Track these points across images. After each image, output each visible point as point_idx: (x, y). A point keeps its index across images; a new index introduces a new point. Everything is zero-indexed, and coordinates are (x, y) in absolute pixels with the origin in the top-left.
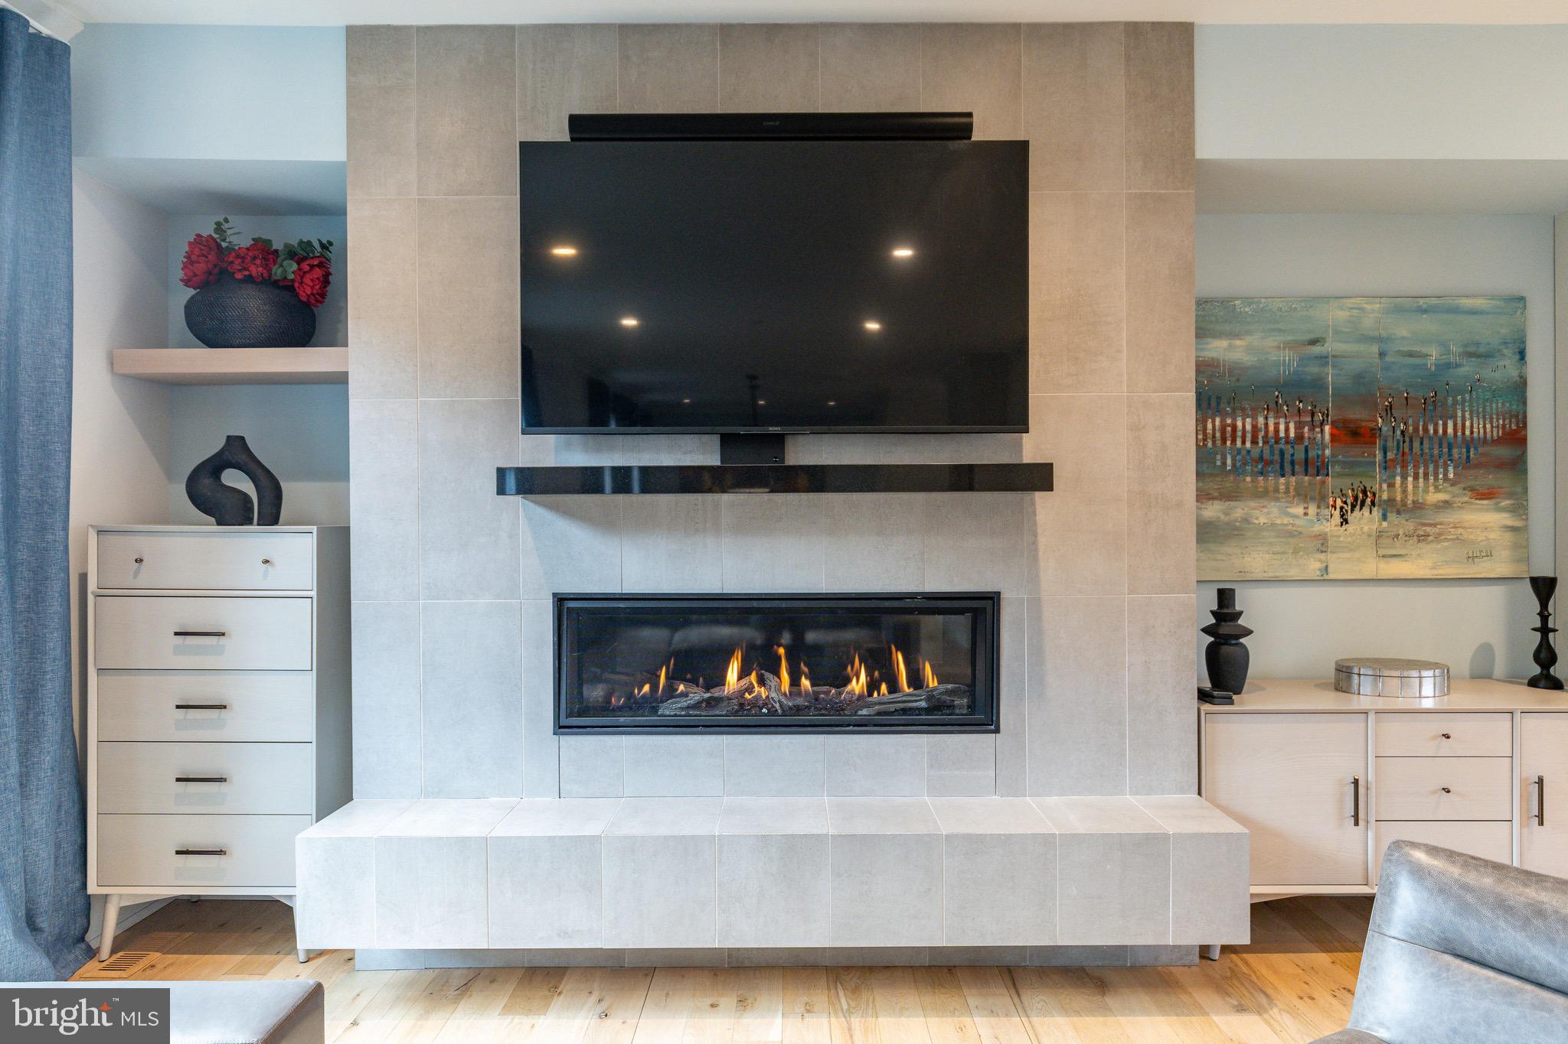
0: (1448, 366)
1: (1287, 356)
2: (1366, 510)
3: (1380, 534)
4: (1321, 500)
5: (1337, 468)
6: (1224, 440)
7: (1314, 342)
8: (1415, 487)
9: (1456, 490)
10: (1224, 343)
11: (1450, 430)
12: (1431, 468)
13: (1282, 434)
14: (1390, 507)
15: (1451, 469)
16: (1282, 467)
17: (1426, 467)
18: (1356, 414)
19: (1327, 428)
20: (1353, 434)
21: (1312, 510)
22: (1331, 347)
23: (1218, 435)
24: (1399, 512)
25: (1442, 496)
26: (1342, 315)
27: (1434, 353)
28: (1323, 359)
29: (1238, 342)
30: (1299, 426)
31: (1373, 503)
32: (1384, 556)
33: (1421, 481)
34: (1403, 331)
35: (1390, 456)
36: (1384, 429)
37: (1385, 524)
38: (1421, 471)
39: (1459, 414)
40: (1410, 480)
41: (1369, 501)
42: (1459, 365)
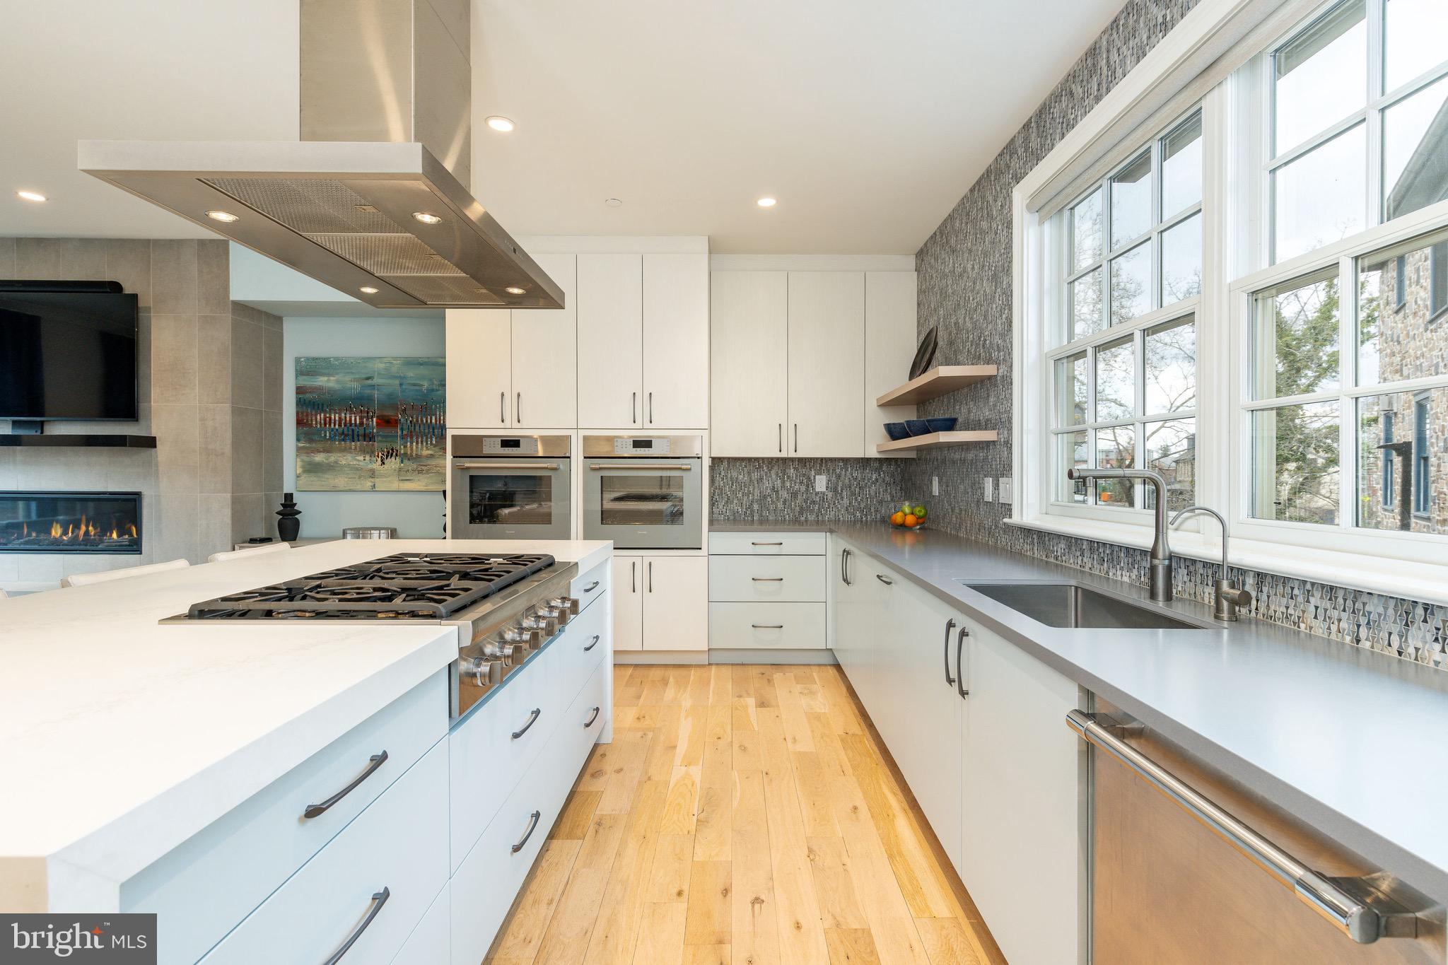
0: (433, 390)
1: (355, 385)
2: (393, 459)
3: (400, 470)
4: (372, 453)
5: (380, 438)
6: (325, 425)
7: (368, 379)
8: (417, 448)
9: (436, 449)
10: (326, 378)
11: (433, 421)
12: (424, 438)
13: (353, 422)
14: (405, 457)
15: (434, 439)
16: (353, 438)
17: (422, 438)
18: (389, 413)
19: (375, 419)
20: (387, 422)
21: (368, 458)
22: (376, 381)
23: (322, 422)
24: (409, 460)
25: (430, 452)
26: (382, 366)
27: (426, 384)
28: (373, 386)
29: (332, 378)
30: (361, 418)
31: (397, 455)
32: (402, 480)
33: (420, 444)
34: (411, 373)
35: (405, 432)
36: (402, 420)
37: (402, 465)
38: (420, 440)
39: (438, 413)
40: (414, 444)
41: (394, 454)
42: (437, 390)
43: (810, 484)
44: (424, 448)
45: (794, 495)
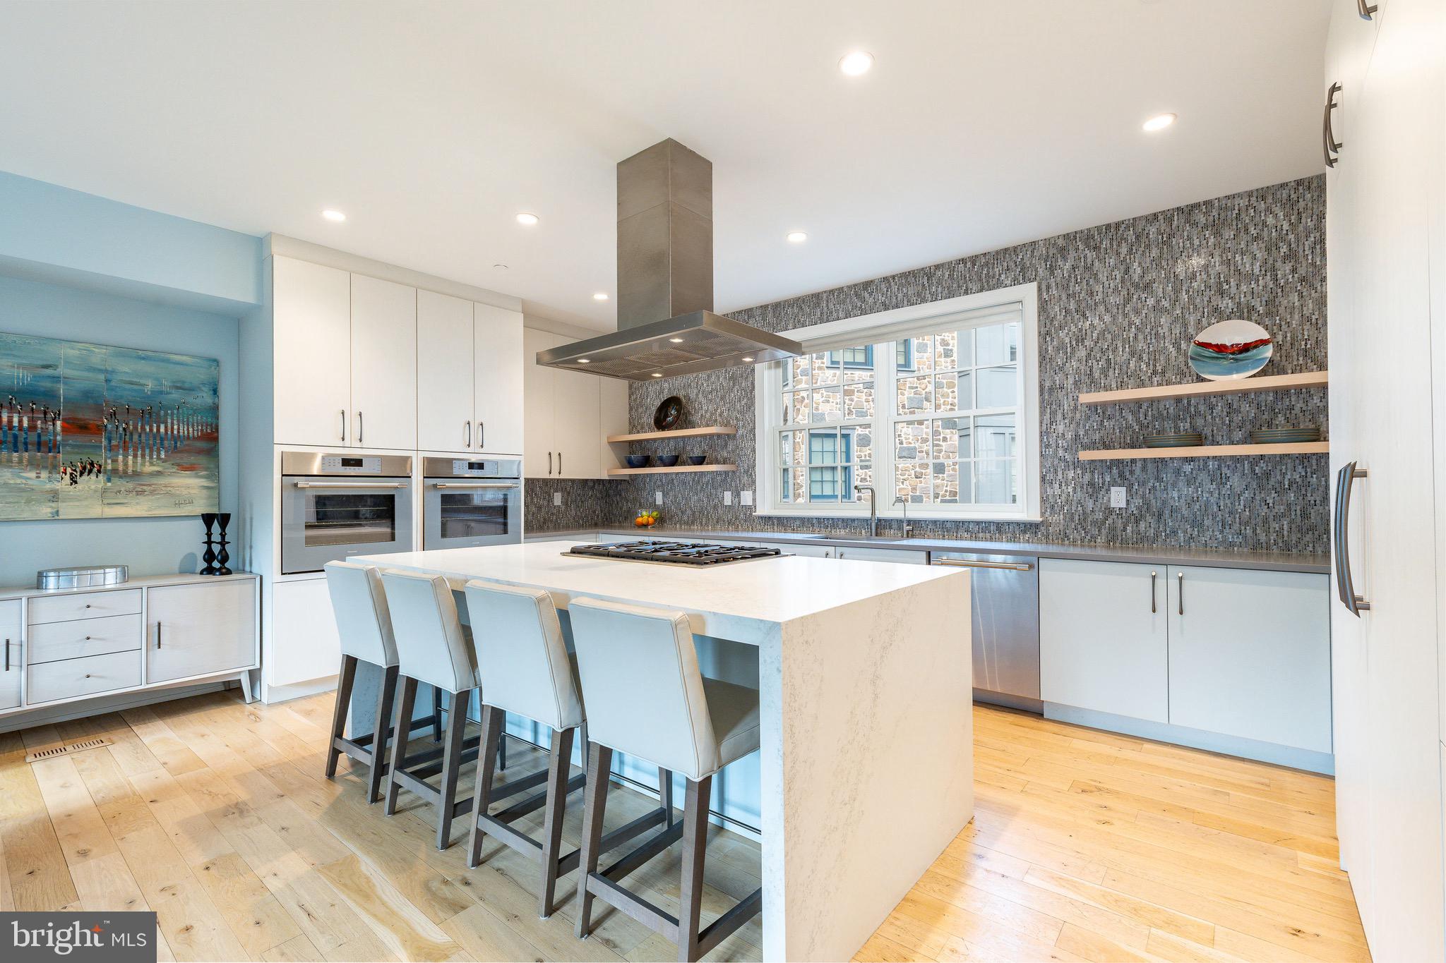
0: (161, 392)
2: (93, 476)
3: (105, 491)
11: (162, 430)
12: (147, 451)
17: (143, 450)
24: (121, 477)
31: (99, 471)
32: (108, 504)
33: (139, 459)
34: (126, 368)
35: (114, 442)
36: (109, 426)
37: (109, 484)
38: (139, 453)
39: (169, 421)
40: (130, 458)
41: (95, 470)
42: (168, 393)
43: (550, 500)
44: (147, 464)
45: (540, 508)
